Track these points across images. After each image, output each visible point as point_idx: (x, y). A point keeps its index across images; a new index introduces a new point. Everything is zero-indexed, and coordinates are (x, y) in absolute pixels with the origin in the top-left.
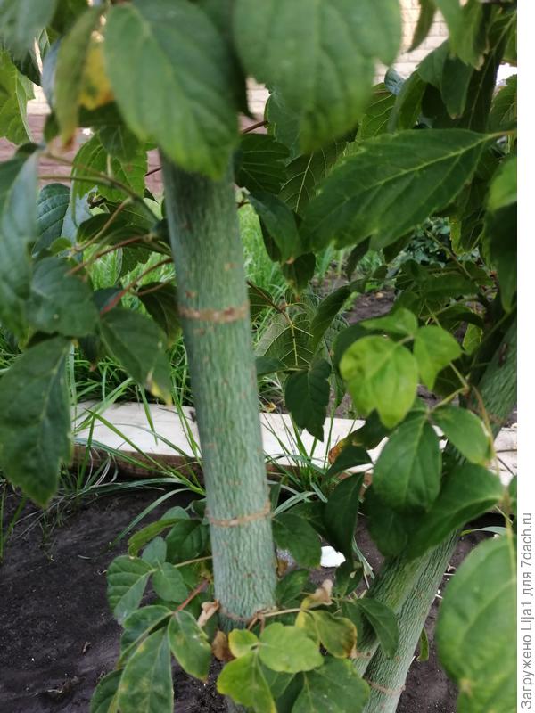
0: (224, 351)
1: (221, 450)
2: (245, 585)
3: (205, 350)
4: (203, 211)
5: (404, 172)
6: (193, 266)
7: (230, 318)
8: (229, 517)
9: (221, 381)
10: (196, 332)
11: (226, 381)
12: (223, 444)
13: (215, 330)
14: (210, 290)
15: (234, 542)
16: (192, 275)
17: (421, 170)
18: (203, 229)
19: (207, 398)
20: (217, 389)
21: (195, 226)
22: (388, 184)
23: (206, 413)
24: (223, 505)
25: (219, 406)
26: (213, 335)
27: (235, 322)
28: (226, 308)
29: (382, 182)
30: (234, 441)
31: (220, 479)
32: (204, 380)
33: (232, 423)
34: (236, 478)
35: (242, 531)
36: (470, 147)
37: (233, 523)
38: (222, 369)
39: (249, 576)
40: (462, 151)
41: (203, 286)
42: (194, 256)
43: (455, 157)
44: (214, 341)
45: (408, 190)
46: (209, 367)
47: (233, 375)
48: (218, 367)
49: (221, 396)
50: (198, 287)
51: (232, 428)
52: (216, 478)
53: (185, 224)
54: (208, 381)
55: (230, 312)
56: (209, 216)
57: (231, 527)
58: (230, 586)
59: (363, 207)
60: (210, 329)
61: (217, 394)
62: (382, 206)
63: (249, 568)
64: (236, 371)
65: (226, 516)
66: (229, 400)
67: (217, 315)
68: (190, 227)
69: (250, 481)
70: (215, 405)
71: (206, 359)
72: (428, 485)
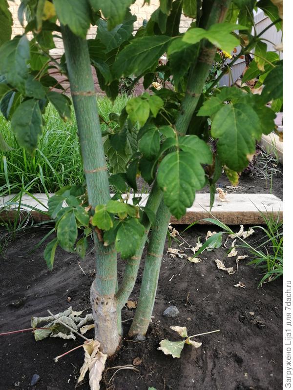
0: (88, 107)
1: (88, 143)
2: (100, 196)
3: (81, 106)
4: (79, 57)
5: (146, 50)
6: (76, 76)
7: (89, 95)
8: (93, 169)
9: (87, 117)
10: (78, 100)
11: (89, 118)
12: (89, 141)
13: (85, 99)
14: (82, 84)
15: (95, 179)
16: (76, 80)
17: (151, 49)
18: (79, 63)
19: (83, 124)
20: (86, 120)
21: (76, 62)
22: (140, 54)
23: (83, 130)
24: (90, 165)
25: (87, 127)
26: (84, 101)
27: (91, 96)
28: (88, 91)
29: (138, 54)
30: (93, 140)
31: (89, 155)
32: (82, 117)
33: (92, 133)
34: (94, 154)
35: (98, 174)
36: (166, 42)
37: (94, 171)
38: (88, 113)
39: (101, 192)
40: (164, 43)
41: (80, 83)
42: (76, 73)
43: (161, 45)
44: (84, 103)
45: (147, 56)
46: (83, 112)
47: (91, 116)
48: (86, 112)
49: (87, 123)
50: (78, 84)
51: (92, 135)
52: (87, 155)
53: (73, 62)
54: (83, 118)
55: (89, 93)
56: (81, 59)
57: (94, 173)
58: (94, 197)
59: (132, 62)
60: (83, 99)
61: (86, 122)
62: (138, 61)
63: (101, 189)
64: (92, 114)
65: (92, 169)
66: (91, 125)
67: (85, 93)
68: (75, 63)
69: (99, 155)
70: (86, 127)
71: (82, 110)
72: (156, 147)
